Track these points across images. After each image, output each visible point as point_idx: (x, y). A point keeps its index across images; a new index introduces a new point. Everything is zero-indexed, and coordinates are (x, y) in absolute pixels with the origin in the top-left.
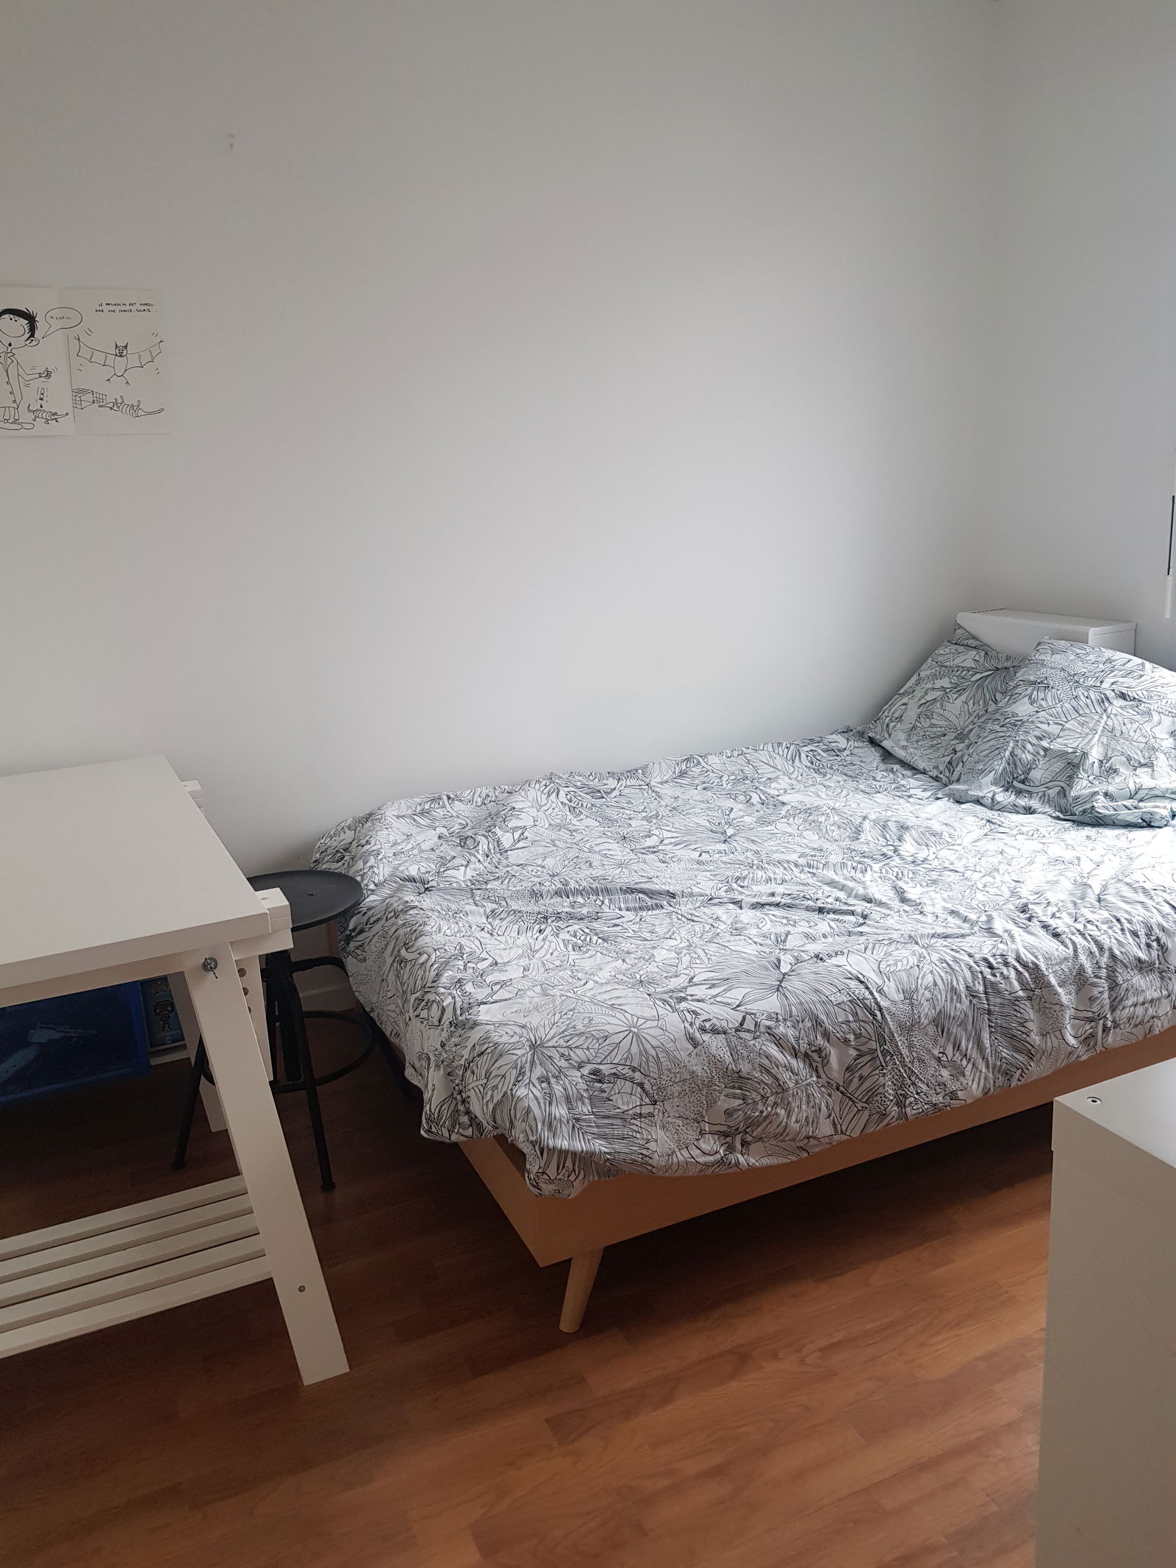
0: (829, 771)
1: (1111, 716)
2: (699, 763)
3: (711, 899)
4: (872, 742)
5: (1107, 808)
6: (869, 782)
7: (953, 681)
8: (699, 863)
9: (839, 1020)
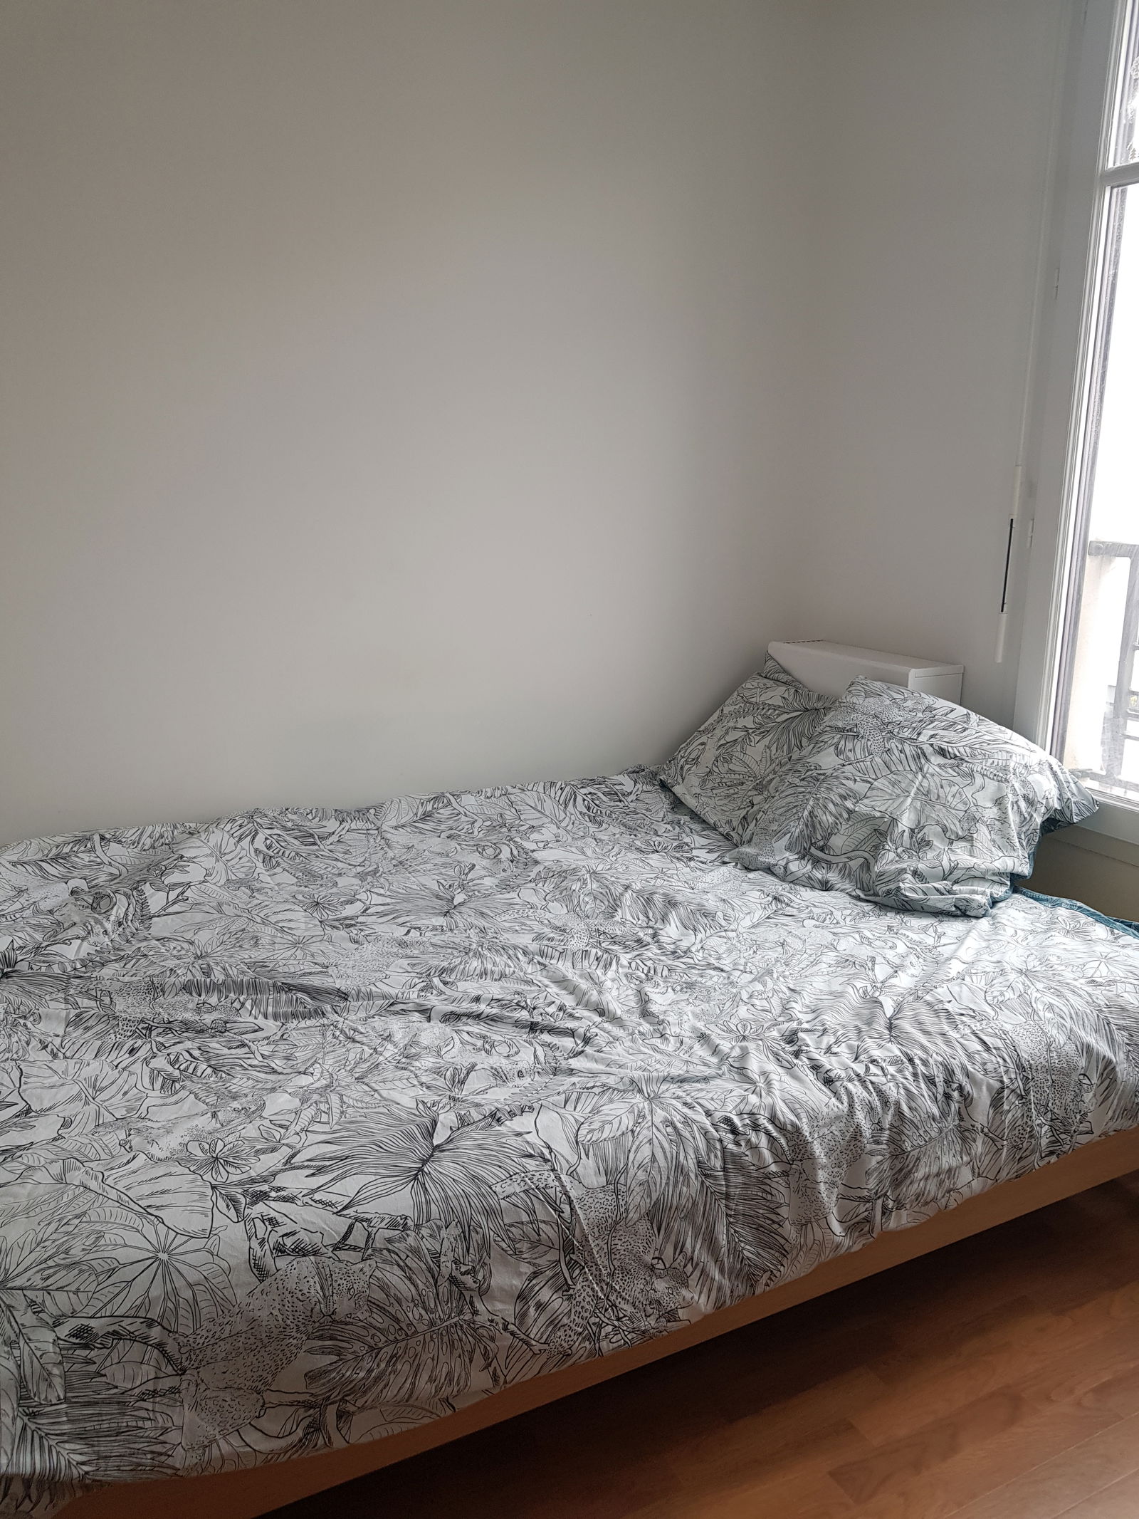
0: (606, 819)
1: (927, 775)
2: (450, 803)
3: (392, 1004)
4: (664, 786)
5: (915, 891)
6: (648, 837)
7: (757, 720)
8: (402, 944)
9: (506, 1221)
